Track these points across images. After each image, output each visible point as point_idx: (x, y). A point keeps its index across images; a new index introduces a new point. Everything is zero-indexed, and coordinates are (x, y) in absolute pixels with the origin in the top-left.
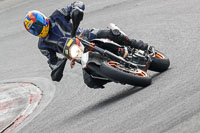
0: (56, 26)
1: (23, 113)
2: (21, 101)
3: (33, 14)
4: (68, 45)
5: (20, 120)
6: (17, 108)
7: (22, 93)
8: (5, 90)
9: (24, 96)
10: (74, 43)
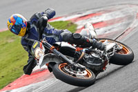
0: (33, 27)
1: (131, 26)
2: (130, 18)
3: (14, 18)
4: (34, 47)
5: (129, 31)
6: (127, 22)
7: (130, 12)
8: (119, 9)
9: (132, 14)
10: (38, 46)
